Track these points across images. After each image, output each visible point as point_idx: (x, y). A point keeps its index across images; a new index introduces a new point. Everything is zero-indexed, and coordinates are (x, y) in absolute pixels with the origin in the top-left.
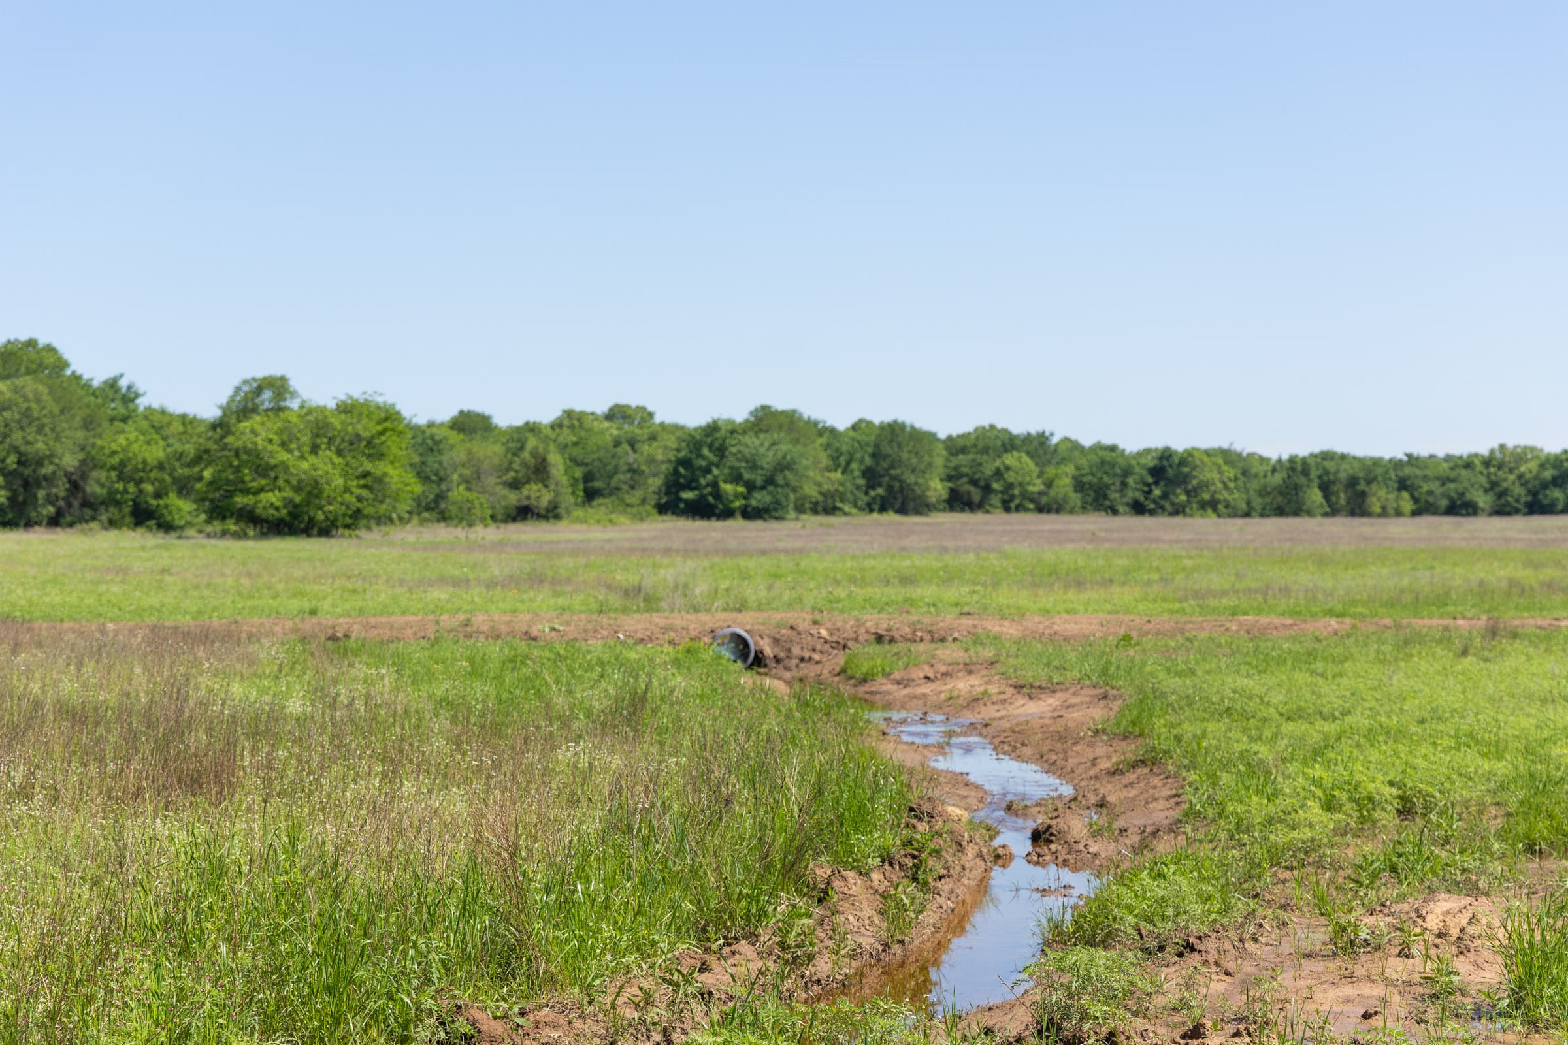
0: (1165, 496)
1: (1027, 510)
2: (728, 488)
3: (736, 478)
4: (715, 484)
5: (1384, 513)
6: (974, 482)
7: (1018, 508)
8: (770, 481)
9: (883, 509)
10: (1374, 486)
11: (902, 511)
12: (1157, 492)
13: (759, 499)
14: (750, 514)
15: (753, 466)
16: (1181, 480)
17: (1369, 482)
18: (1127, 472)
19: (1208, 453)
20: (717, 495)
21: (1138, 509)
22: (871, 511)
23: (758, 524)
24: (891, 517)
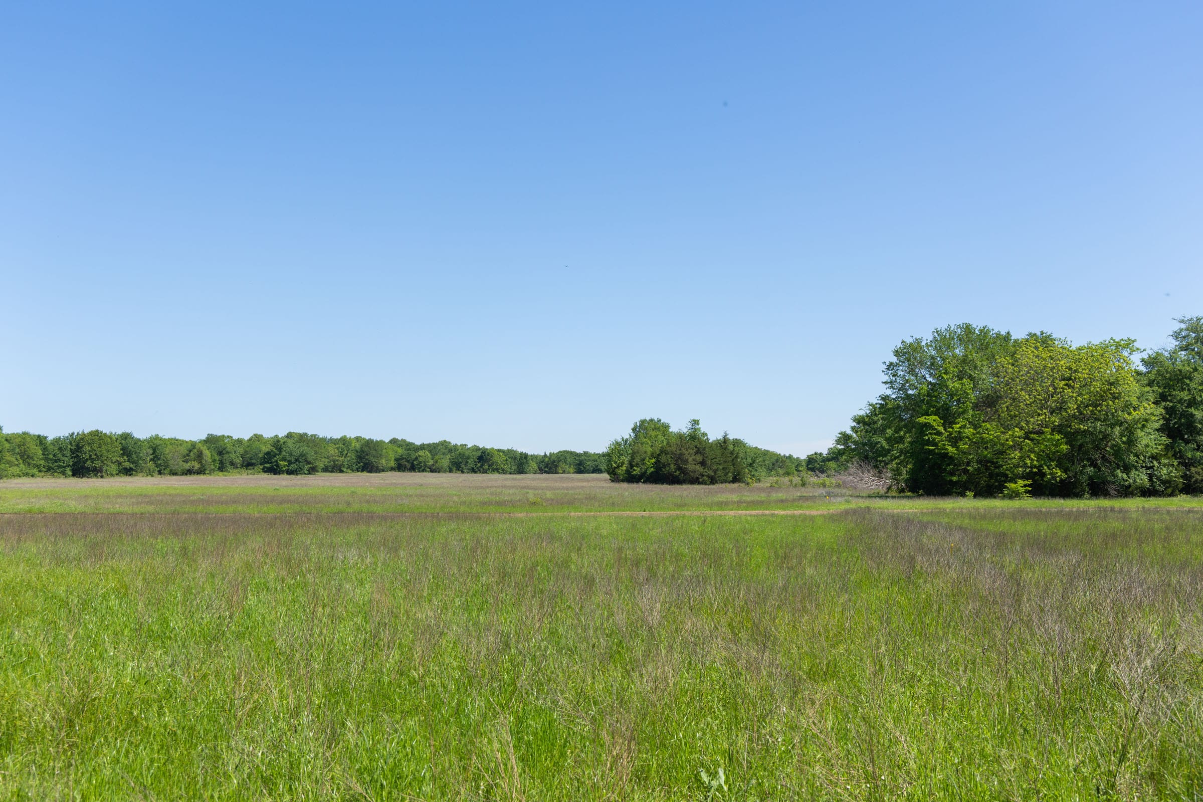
0: (481, 466)
1: (426, 471)
2: (281, 463)
3: (284, 459)
4: (277, 461)
5: (564, 472)
6: (408, 461)
7: (423, 471)
8: (297, 460)
9: (362, 471)
10: (560, 463)
11: (370, 472)
12: (479, 465)
13: (293, 467)
14: (290, 472)
15: (291, 455)
16: (487, 461)
17: (559, 461)
18: (468, 458)
19: (499, 451)
20: (277, 465)
21: (473, 471)
22: (358, 471)
23: (292, 476)
24: (365, 474)
